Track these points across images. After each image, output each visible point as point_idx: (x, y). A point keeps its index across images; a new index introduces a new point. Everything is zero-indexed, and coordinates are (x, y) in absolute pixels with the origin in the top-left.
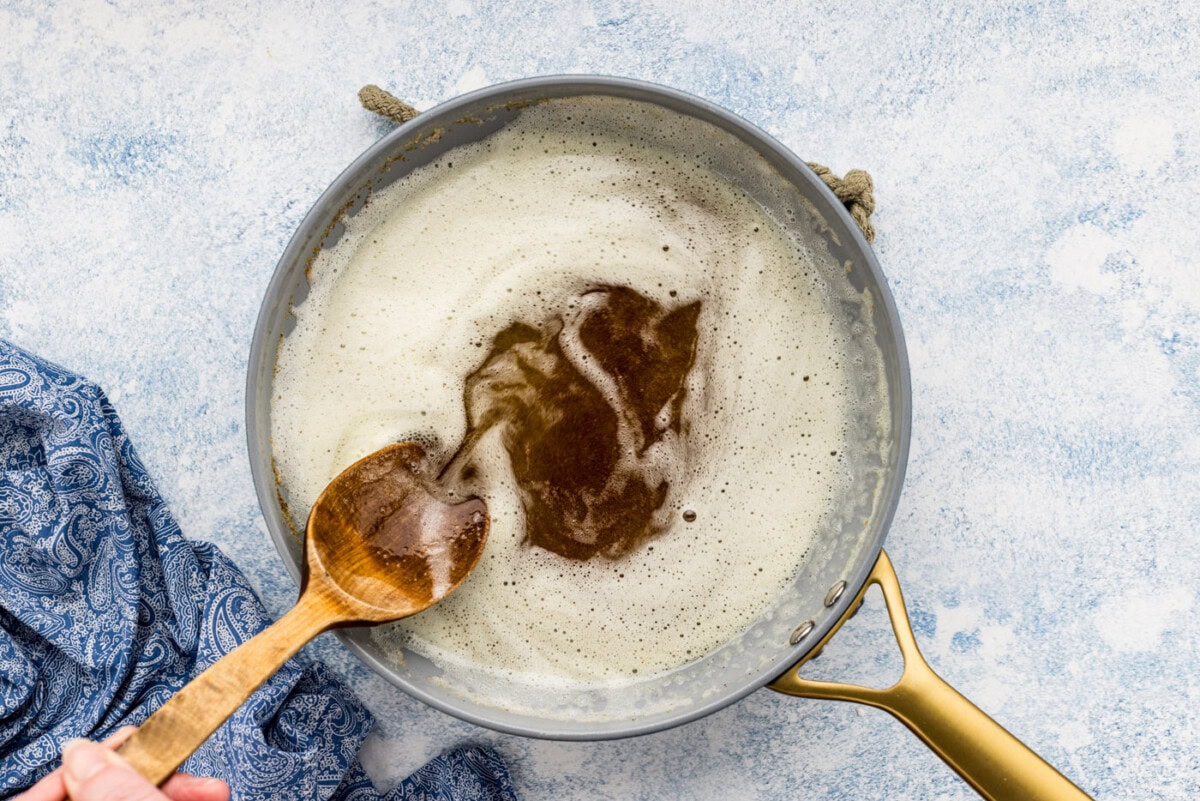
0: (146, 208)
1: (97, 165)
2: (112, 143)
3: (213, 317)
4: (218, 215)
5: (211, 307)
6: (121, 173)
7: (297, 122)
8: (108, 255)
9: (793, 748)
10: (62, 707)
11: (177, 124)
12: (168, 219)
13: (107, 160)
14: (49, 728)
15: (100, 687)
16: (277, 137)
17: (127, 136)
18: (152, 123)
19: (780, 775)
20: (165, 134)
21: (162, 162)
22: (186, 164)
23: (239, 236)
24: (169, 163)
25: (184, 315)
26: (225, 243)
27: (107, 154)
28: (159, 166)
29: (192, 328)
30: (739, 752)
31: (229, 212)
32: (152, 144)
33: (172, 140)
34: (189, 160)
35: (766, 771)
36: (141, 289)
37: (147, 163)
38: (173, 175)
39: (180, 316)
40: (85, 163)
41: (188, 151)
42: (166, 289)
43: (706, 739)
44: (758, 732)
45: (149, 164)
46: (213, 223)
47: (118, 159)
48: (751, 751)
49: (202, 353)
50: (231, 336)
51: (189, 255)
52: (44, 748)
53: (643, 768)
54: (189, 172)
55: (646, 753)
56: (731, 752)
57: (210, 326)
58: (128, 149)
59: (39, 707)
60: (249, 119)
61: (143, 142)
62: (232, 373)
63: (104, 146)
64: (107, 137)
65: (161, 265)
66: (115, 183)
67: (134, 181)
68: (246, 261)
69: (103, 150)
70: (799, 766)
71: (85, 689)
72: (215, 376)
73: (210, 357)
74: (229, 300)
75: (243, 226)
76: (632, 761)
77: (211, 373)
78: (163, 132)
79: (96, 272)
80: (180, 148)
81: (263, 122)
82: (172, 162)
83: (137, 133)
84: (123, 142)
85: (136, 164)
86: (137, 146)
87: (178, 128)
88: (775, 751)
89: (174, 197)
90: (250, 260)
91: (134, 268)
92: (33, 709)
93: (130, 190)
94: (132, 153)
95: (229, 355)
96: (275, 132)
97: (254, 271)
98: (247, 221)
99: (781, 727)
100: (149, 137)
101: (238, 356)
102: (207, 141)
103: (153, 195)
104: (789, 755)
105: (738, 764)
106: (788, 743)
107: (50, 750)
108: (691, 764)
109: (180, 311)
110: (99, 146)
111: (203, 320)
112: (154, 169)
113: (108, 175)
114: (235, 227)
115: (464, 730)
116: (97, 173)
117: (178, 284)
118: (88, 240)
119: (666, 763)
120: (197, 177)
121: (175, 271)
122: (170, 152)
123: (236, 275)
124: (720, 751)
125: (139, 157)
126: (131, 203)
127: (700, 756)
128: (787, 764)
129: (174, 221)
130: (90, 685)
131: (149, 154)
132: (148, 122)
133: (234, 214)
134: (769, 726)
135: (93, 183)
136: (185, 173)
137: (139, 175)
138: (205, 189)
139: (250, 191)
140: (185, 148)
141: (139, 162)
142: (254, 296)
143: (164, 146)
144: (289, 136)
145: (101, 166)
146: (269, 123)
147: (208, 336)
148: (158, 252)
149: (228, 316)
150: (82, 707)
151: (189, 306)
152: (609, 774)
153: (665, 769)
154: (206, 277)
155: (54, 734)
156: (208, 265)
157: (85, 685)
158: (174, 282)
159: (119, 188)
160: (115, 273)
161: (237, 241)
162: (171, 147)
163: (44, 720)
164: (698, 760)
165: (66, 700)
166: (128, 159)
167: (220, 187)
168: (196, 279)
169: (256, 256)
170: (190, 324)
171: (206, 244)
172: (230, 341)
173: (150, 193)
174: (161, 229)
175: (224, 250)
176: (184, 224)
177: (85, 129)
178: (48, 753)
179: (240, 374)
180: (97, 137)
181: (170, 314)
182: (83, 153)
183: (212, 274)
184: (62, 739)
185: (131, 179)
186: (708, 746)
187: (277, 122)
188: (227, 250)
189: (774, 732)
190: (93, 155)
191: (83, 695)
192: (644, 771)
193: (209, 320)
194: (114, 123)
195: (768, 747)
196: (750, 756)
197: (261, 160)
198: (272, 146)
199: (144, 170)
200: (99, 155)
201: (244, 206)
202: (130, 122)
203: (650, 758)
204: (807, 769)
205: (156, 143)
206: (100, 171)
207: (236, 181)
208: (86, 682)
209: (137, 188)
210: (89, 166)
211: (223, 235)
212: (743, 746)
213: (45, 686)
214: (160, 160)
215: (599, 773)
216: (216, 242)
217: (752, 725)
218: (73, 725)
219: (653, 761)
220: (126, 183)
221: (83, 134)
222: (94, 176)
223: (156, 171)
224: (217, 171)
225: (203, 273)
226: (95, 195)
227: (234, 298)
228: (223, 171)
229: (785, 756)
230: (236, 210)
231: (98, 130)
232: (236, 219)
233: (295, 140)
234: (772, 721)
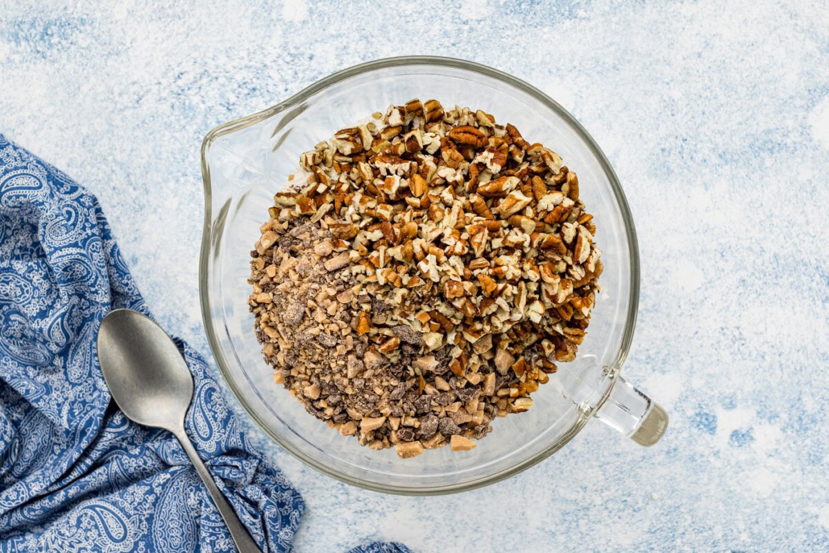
0: (61, 78)
1: (20, 43)
2: (33, 25)
3: (117, 169)
4: (120, 84)
5: (115, 161)
6: (39, 49)
7: (186, 7)
8: (29, 117)
9: (598, 526)
10: (34, 461)
11: (87, 9)
12: (79, 88)
13: (29, 38)
14: (22, 477)
15: (68, 446)
16: (169, 20)
17: (45, 19)
18: (65, 8)
19: (587, 549)
20: (76, 17)
21: (75, 40)
22: (94, 41)
23: (138, 102)
24: (80, 41)
25: (93, 167)
26: (126, 108)
27: (28, 34)
28: (71, 43)
29: (99, 178)
30: (553, 530)
31: (130, 81)
32: (65, 25)
33: (83, 22)
34: (96, 38)
35: (575, 545)
36: (57, 146)
37: (62, 41)
38: (84, 52)
39: (89, 168)
40: (10, 41)
41: (96, 30)
42: (77, 145)
43: (526, 519)
44: (569, 513)
45: (64, 42)
46: (117, 91)
47: (38, 37)
48: (563, 528)
49: (107, 199)
50: (131, 184)
51: (97, 117)
52: (18, 492)
53: (473, 543)
54: (96, 48)
55: (476, 531)
56: (547, 530)
57: (114, 176)
58: (46, 29)
59: (14, 459)
60: (146, 4)
61: (58, 24)
62: (132, 215)
63: (25, 27)
64: (29, 19)
65: (74, 126)
66: (35, 58)
67: (51, 56)
68: (143, 122)
69: (25, 30)
70: (603, 541)
71: (56, 447)
72: (118, 218)
73: (114, 202)
74: (129, 155)
75: (142, 93)
76: (464, 536)
77: (115, 215)
78: (75, 15)
79: (20, 132)
80: (89, 28)
81: (158, 7)
82: (82, 40)
83: (54, 16)
84: (42, 24)
85: (52, 42)
86: (53, 27)
87: (87, 12)
88: (583, 529)
89: (84, 69)
90: (147, 121)
91: (51, 128)
92: (9, 462)
93: (48, 63)
94: (49, 32)
95: (130, 201)
96: (168, 15)
97: (151, 131)
98: (145, 89)
99: (588, 509)
100: (63, 19)
101: (137, 202)
102: (111, 23)
103: (67, 67)
104: (595, 532)
105: (553, 540)
106: (594, 522)
107: (23, 493)
108: (513, 539)
109: (89, 164)
110: (22, 26)
111: (108, 170)
112: (68, 46)
113: (29, 51)
114: (134, 94)
115: (325, 512)
116: (20, 49)
117: (87, 141)
118: (13, 105)
119: (492, 538)
120: (103, 53)
121: (84, 131)
122: (81, 32)
123: (136, 134)
124: (538, 528)
125: (55, 36)
126: (48, 74)
127: (521, 533)
128: (593, 540)
129: (85, 88)
130: (59, 445)
131: (64, 34)
132: (62, 7)
133: (134, 83)
134: (579, 508)
135: (17, 58)
136: (94, 50)
137: (55, 51)
138: (110, 62)
139: (148, 64)
140: (93, 28)
141: (55, 40)
142: (151, 151)
143: (76, 27)
144: (180, 18)
145: (23, 43)
146: (163, 8)
147: (112, 184)
148: (71, 115)
149: (129, 168)
150: (51, 462)
151: (96, 159)
152: (445, 548)
153: (492, 544)
154: (110, 135)
155: (27, 481)
156: (112, 125)
157: (55, 444)
158: (84, 139)
159: (38, 62)
160: (35, 132)
161: (136, 105)
162: (82, 28)
163: (18, 470)
164: (519, 536)
165: (38, 456)
166: (46, 37)
167: (122, 61)
168: (103, 137)
169: (152, 118)
170: (97, 175)
171: (111, 108)
172: (131, 189)
173: (64, 66)
174: (74, 96)
175: (125, 113)
176: (92, 91)
177: (10, 12)
178: (22, 495)
179: (138, 216)
180: (20, 19)
181: (81, 167)
182: (9, 32)
183: (115, 133)
184: (33, 484)
185: (48, 54)
186: (527, 524)
187: (170, 7)
188: (128, 113)
189: (582, 513)
190: (17, 34)
191: (53, 452)
192: (475, 545)
193: (113, 171)
194: (34, 8)
195: (577, 525)
196: (562, 533)
197: (156, 39)
198: (165, 27)
199: (59, 47)
200: (21, 34)
201: (142, 76)
202: (48, 7)
203: (479, 535)
204: (610, 544)
205: (69, 24)
206: (23, 48)
207: (135, 56)
208: (56, 441)
209: (53, 62)
210: (13, 44)
211: (125, 100)
212: (557, 525)
213: (20, 443)
214: (73, 38)
215: (437, 547)
216: (119, 106)
217: (564, 507)
218: (43, 474)
219: (482, 537)
220: (44, 57)
221: (9, 17)
222: (18, 52)
223: (69, 48)
224: (120, 47)
225: (108, 132)
226: (18, 67)
227: (134, 153)
228: (125, 48)
229: (592, 533)
230: (135, 80)
231: (21, 14)
232: (135, 88)
233: (184, 22)
234: (580, 504)
